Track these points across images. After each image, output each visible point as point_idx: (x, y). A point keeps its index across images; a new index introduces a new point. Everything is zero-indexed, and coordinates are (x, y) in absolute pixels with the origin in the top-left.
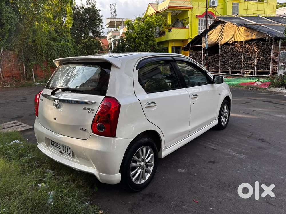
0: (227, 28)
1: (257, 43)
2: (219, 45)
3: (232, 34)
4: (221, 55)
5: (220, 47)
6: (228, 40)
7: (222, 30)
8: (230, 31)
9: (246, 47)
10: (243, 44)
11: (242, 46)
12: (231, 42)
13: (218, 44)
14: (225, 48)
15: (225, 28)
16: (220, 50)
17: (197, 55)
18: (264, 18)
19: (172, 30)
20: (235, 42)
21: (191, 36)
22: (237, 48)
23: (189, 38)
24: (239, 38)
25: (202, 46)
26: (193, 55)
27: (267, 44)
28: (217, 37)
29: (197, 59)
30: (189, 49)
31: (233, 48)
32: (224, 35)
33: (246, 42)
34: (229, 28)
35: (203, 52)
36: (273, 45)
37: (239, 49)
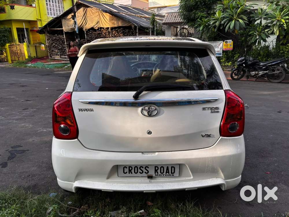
0: (90, 12)
1: (123, 31)
2: (84, 30)
3: (96, 19)
4: (87, 40)
5: (85, 33)
6: (94, 26)
7: (86, 14)
8: (93, 16)
9: (113, 34)
10: (110, 31)
11: (109, 32)
12: (97, 28)
13: (83, 28)
14: (91, 34)
15: (88, 13)
16: (85, 35)
17: (57, 40)
18: (118, 7)
19: (15, 7)
20: (101, 28)
21: (39, 17)
22: (104, 35)
23: (37, 19)
24: (105, 24)
25: (63, 30)
26: (52, 39)
27: (132, 32)
28: (81, 21)
29: (58, 44)
30: (46, 32)
31: (100, 33)
32: (88, 19)
33: (112, 29)
34: (92, 13)
35: (65, 36)
36: (137, 33)
37: (106, 35)
